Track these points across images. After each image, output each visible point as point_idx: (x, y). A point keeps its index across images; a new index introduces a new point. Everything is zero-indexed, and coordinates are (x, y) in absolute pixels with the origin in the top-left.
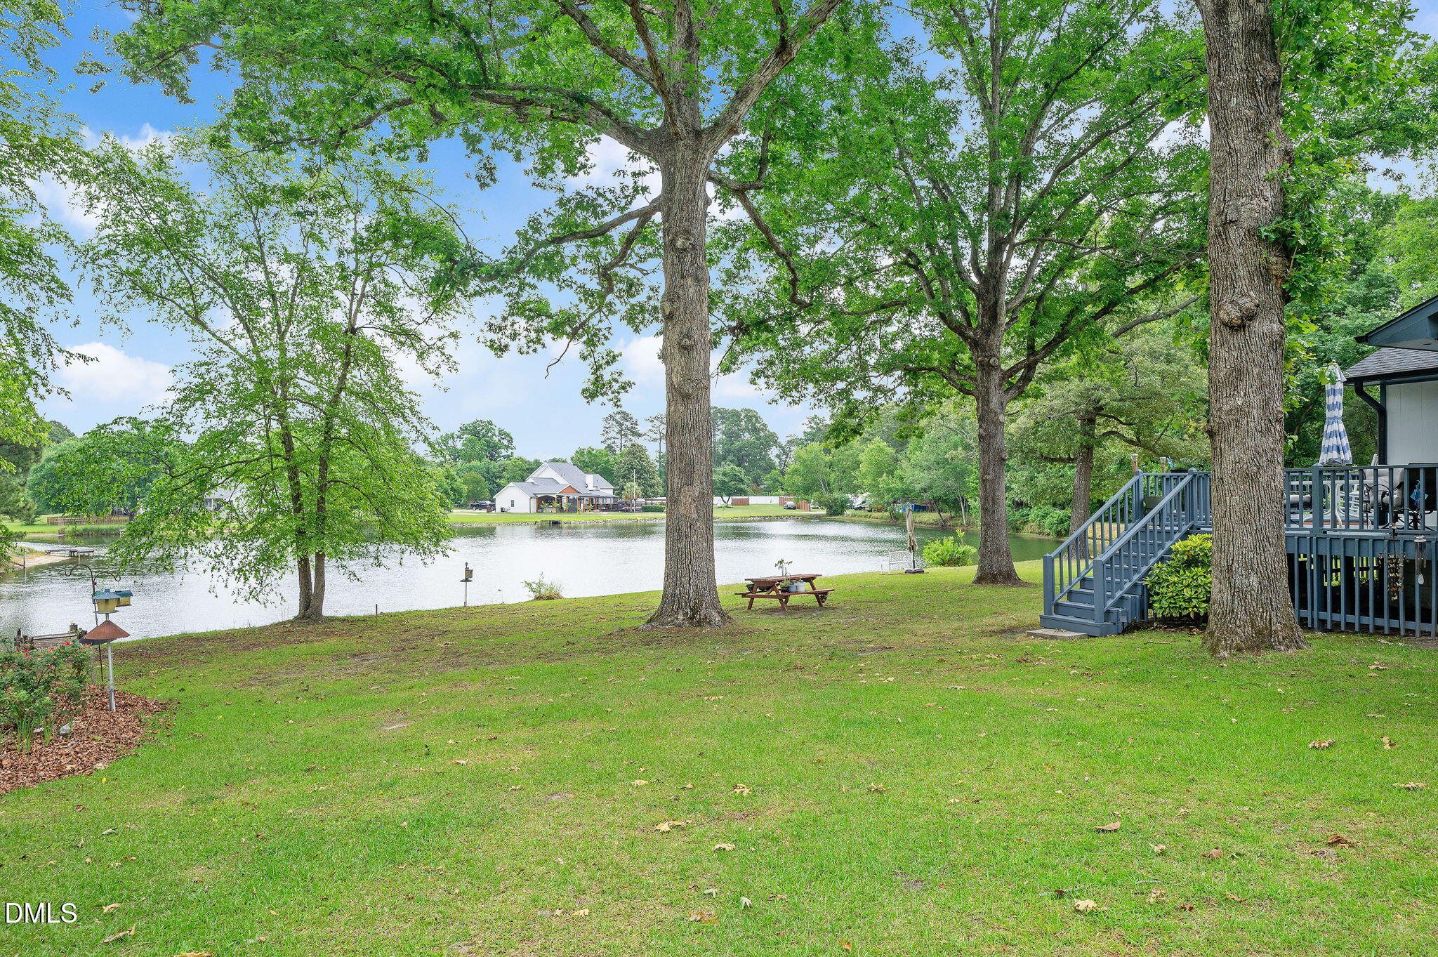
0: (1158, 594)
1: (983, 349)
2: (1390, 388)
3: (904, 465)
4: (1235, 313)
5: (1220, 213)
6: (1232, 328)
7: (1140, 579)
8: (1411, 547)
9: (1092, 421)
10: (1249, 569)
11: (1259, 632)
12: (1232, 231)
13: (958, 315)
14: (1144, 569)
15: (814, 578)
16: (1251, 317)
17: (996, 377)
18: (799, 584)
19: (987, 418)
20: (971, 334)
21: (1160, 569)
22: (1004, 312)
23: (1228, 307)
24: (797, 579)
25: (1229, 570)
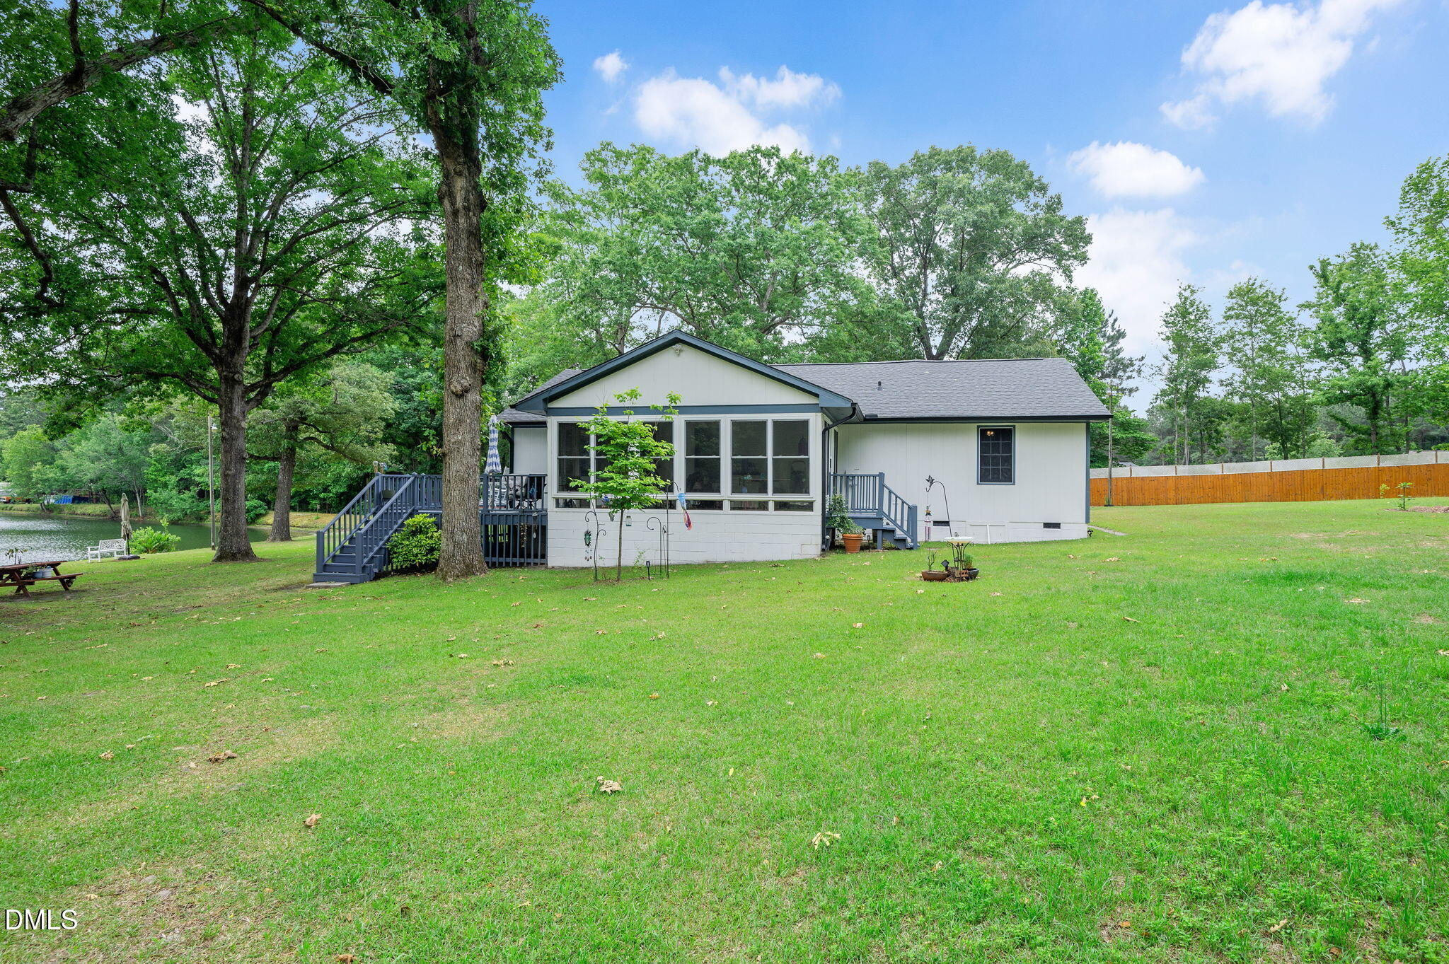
0: (395, 553)
1: (228, 366)
2: (516, 430)
3: (64, 455)
4: (459, 388)
5: (452, 329)
6: (457, 395)
7: (384, 544)
8: (531, 519)
9: (296, 428)
10: (463, 531)
11: (467, 566)
12: (458, 340)
13: (204, 333)
14: (386, 538)
15: (58, 564)
16: (467, 391)
17: (239, 390)
18: (44, 570)
19: (227, 422)
20: (217, 351)
21: (396, 537)
22: (248, 337)
23: (455, 383)
24: (43, 566)
25: (453, 532)
